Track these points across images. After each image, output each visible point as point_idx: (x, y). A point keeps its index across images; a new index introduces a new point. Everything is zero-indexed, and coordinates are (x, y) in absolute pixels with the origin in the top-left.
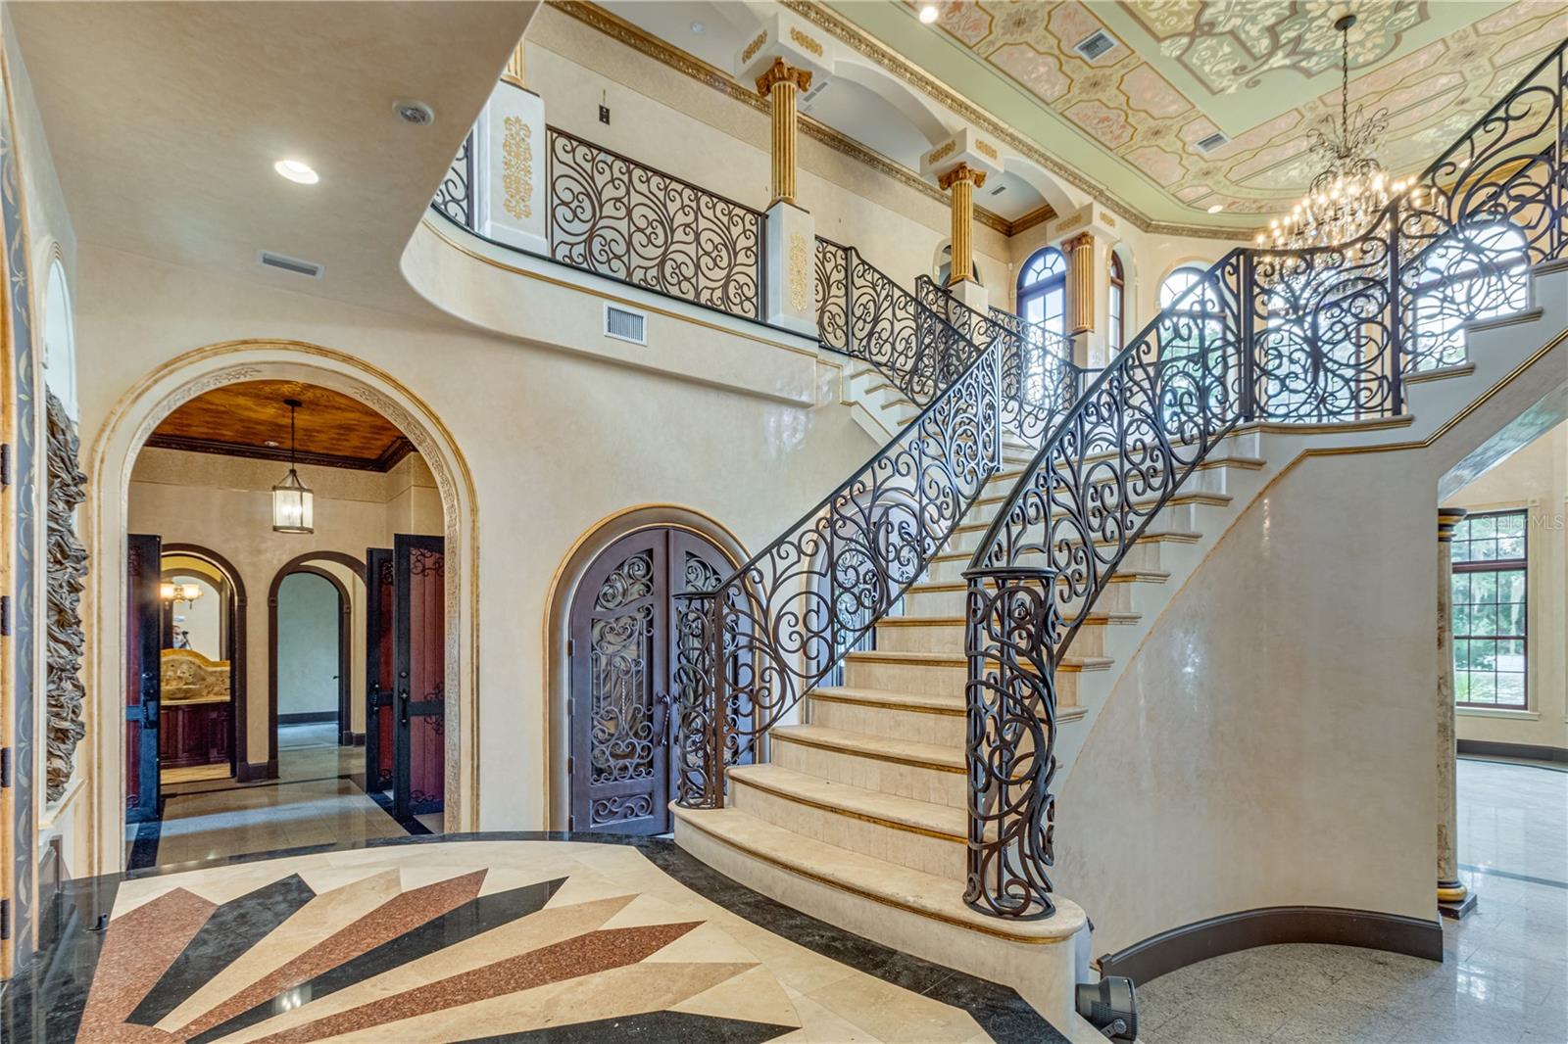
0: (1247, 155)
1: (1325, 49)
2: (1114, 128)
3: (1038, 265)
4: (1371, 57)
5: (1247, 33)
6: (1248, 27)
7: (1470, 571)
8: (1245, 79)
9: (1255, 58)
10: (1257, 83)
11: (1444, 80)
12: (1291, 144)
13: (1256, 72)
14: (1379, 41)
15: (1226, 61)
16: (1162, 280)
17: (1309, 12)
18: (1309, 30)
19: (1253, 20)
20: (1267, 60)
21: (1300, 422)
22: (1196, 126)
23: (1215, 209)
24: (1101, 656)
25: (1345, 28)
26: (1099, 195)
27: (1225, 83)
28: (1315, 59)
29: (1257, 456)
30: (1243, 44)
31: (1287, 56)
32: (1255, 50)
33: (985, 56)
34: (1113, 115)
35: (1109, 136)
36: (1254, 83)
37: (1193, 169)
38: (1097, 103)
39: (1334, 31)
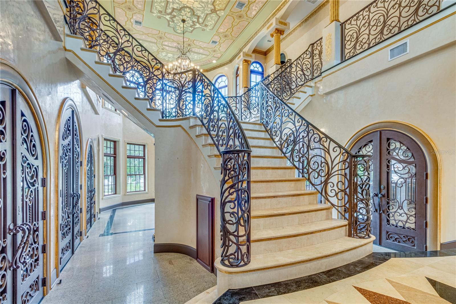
1: (176, 23)
4: (179, 32)
5: (170, 5)
6: (171, 4)
8: (159, 15)
9: (165, 12)
10: (160, 18)
13: (162, 16)
15: (160, 7)
17: (182, 13)
18: (178, 16)
20: (167, 15)
22: (139, 16)
27: (155, 12)
28: (173, 23)
30: (167, 7)
31: (170, 18)
32: (167, 11)
36: (159, 17)
39: (180, 21)
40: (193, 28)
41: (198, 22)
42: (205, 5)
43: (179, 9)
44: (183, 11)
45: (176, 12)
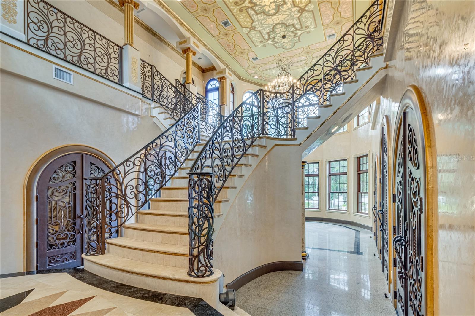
0: (263, 65)
1: (280, 42)
2: (231, 48)
3: (211, 83)
4: (289, 47)
5: (263, 32)
7: (309, 176)
9: (265, 40)
11: (303, 57)
12: (273, 64)
13: (265, 43)
14: (291, 44)
15: (258, 38)
16: (243, 94)
17: (276, 32)
18: (276, 36)
19: (264, 29)
20: (267, 41)
21: (274, 137)
23: (256, 77)
24: (227, 198)
25: (284, 38)
26: (228, 66)
27: (258, 44)
28: (278, 44)
29: (265, 145)
30: (262, 35)
31: (272, 41)
32: (265, 38)
33: (196, 16)
34: (231, 44)
35: (230, 50)
36: (265, 46)
37: (251, 65)
38: (227, 40)
39: (282, 38)
40: (297, 38)
41: (296, 29)
42: (289, 12)
43: (272, 30)
44: (276, 30)
45: (272, 34)
